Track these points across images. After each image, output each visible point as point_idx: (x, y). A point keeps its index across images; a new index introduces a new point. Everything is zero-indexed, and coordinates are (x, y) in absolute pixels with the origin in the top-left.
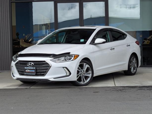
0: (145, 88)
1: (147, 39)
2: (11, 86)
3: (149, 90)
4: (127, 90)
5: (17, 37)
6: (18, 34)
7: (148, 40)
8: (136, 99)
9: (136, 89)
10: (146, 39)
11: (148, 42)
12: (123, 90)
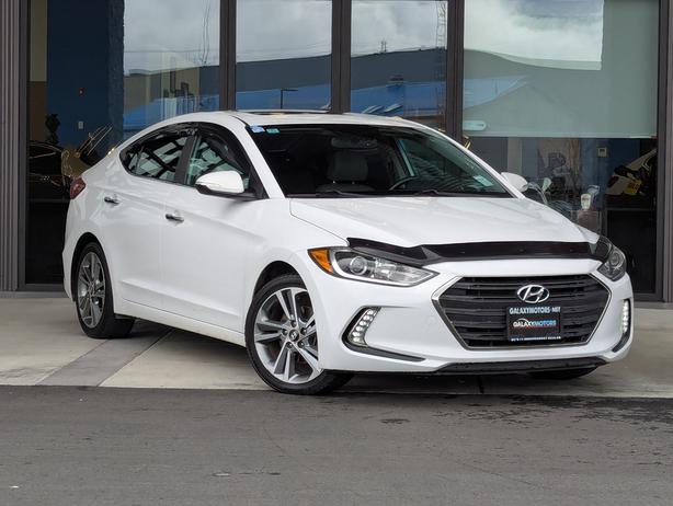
0: (614, 410)
1: (630, 171)
2: (13, 371)
3: (632, 421)
4: (532, 418)
5: (49, 134)
6: (52, 123)
7: (634, 173)
8: (573, 463)
9: (573, 412)
10: (623, 171)
11: (631, 186)
12: (516, 417)
